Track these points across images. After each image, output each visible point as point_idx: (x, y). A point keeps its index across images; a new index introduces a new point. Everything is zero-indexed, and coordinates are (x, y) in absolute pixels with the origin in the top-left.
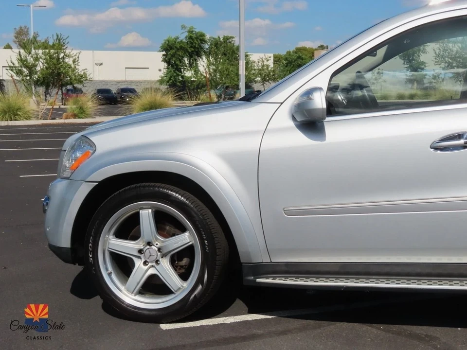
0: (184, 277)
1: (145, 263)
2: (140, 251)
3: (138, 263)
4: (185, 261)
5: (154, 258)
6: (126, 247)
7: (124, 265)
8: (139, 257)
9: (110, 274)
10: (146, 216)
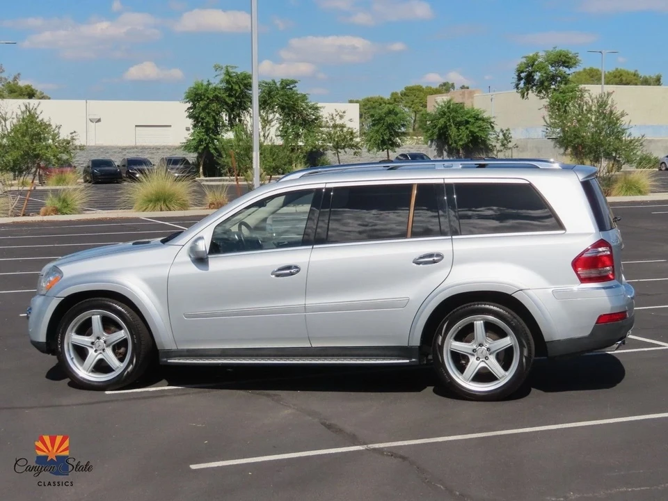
0: (121, 360)
1: (96, 351)
2: (93, 343)
3: (91, 351)
4: (122, 350)
5: (101, 348)
6: (83, 340)
7: (81, 353)
8: (92, 347)
9: (72, 359)
10: (96, 320)
